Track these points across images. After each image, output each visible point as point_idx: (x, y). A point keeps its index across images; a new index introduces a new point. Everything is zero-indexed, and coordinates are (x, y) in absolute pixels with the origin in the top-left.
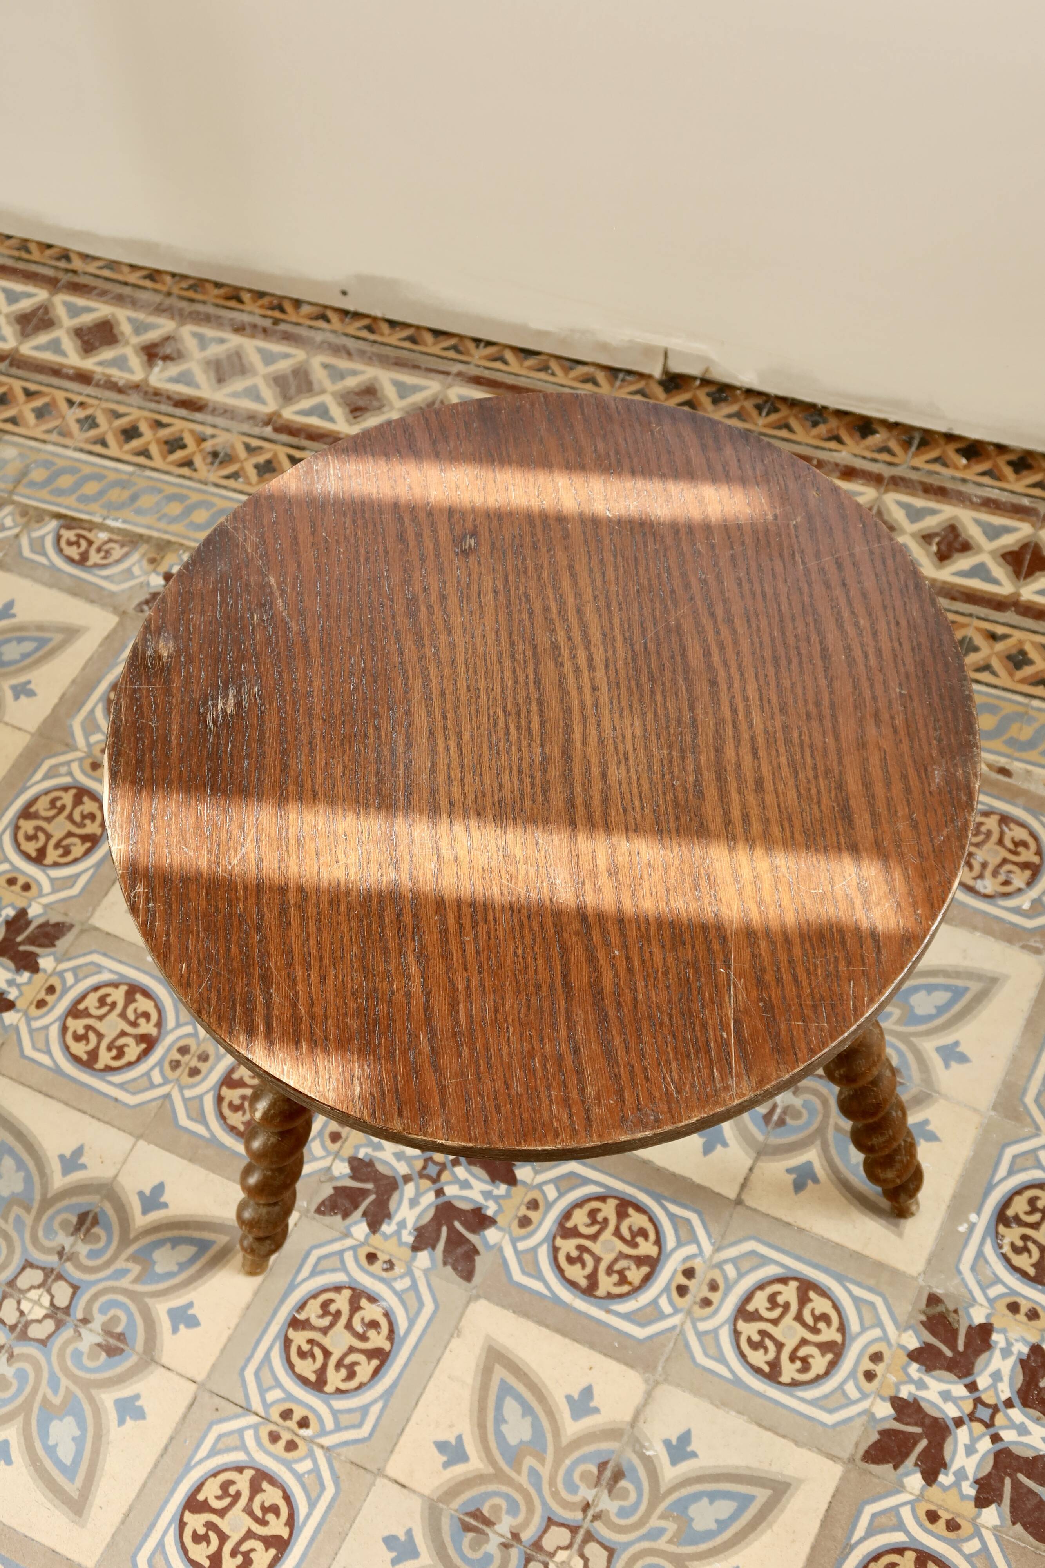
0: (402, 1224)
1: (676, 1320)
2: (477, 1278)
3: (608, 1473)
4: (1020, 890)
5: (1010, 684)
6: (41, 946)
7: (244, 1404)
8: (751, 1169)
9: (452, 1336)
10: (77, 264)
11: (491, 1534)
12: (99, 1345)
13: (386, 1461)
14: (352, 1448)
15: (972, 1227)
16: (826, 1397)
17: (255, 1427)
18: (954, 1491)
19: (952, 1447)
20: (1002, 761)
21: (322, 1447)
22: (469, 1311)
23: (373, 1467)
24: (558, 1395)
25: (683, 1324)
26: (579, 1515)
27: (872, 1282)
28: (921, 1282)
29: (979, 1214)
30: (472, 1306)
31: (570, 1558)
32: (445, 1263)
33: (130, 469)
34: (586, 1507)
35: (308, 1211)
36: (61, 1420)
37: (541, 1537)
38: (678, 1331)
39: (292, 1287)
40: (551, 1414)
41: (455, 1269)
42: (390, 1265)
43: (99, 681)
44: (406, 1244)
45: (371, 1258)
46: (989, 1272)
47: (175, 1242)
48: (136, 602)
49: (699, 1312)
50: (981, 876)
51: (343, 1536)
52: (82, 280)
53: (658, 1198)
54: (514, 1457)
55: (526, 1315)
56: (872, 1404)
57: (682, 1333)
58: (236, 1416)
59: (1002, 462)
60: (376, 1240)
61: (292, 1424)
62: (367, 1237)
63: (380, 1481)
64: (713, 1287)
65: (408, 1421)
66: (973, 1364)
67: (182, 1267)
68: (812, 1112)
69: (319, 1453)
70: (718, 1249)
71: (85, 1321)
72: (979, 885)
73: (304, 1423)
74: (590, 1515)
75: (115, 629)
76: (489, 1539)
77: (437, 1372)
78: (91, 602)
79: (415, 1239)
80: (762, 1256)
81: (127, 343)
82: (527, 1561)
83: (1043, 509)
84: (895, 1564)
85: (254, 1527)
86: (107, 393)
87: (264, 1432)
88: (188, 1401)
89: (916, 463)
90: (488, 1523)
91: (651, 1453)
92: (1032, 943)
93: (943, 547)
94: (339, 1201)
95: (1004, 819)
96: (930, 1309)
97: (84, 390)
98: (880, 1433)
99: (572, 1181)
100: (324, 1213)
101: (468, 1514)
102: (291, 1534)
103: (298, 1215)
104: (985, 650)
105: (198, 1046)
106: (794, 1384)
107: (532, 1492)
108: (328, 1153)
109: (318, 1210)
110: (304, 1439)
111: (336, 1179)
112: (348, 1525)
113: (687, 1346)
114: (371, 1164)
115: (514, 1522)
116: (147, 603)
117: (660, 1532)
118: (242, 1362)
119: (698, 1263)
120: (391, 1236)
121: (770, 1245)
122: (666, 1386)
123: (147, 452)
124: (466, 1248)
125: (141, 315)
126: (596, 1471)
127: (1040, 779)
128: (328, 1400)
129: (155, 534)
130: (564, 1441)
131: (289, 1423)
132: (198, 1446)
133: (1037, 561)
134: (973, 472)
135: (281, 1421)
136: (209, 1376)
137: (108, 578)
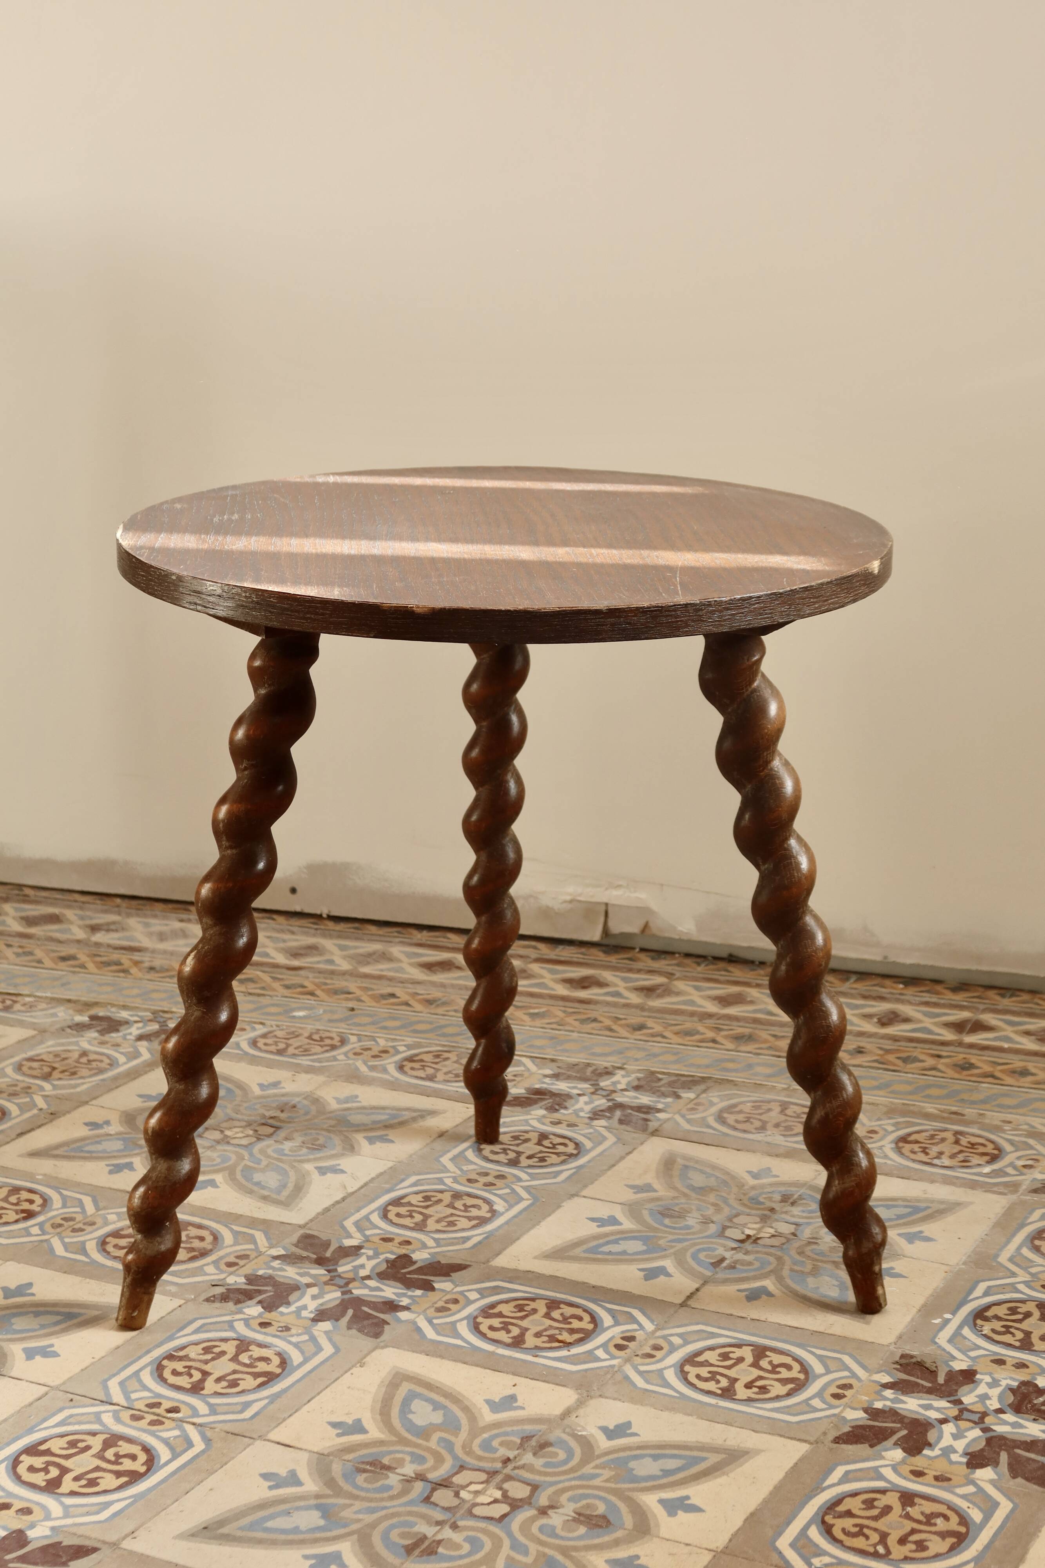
0: (303, 1308)
1: (614, 1362)
2: (384, 1337)
3: (533, 1443)
4: (979, 1165)
5: (957, 1076)
7: (104, 1399)
8: (697, 1290)
9: (354, 1366)
10: (27, 891)
11: (390, 1475)
13: (268, 1432)
14: (229, 1424)
15: (947, 1321)
16: (788, 1407)
17: (115, 1412)
18: (942, 1460)
19: (936, 1435)
20: (954, 1109)
21: (194, 1424)
22: (373, 1354)
23: (255, 1436)
24: (478, 1400)
25: (620, 1367)
26: (499, 1465)
27: (838, 1347)
28: (892, 1347)
29: (954, 1313)
30: (378, 1352)
31: (485, 1489)
32: (349, 1328)
33: (64, 973)
34: (506, 1461)
35: (194, 1300)
37: (451, 1477)
38: (616, 1369)
39: (171, 1338)
40: (466, 1409)
41: (359, 1331)
42: (287, 1329)
43: (12, 1057)
44: (305, 1318)
45: (265, 1325)
46: (968, 1343)
47: (37, 1314)
48: (58, 1026)
49: (638, 1360)
50: (938, 1158)
51: (212, 1472)
53: (594, 1301)
54: (425, 1432)
55: (442, 1357)
56: (842, 1412)
57: (621, 1370)
58: (92, 1405)
59: (939, 988)
60: (271, 1316)
61: (160, 1411)
62: (261, 1314)
63: (258, 1443)
64: (658, 1348)
65: (297, 1410)
66: (956, 1391)
67: (43, 1327)
68: (765, 1263)
69: (189, 1429)
70: (659, 1328)
73: (174, 1410)
74: (510, 1466)
75: (33, 1037)
76: (387, 1477)
77: (333, 1385)
78: (12, 1026)
79: (317, 1315)
80: (712, 1333)
81: (71, 923)
82: (433, 1490)
83: (981, 1007)
84: (875, 1499)
85: (104, 1465)
86: (46, 943)
87: (126, 1415)
88: (36, 1396)
89: (855, 986)
90: (389, 1468)
91: (584, 1433)
92: (995, 1189)
93: (884, 1020)
94: (231, 1295)
95: (956, 1133)
96: (903, 1361)
97: (24, 942)
98: (853, 1427)
99: (496, 1290)
100: (214, 1301)
101: (363, 1463)
102: (148, 1470)
103: (183, 1301)
104: (930, 1062)
105: (85, 1219)
106: (750, 1400)
107: (443, 1452)
108: (222, 1272)
109: (207, 1300)
110: (173, 1419)
111: (228, 1285)
112: (218, 1466)
113: (627, 1378)
114: (271, 1277)
115: (419, 1468)
116: (70, 1027)
117: (594, 1476)
118: (106, 1376)
119: (639, 1335)
120: (288, 1314)
121: (719, 1328)
122: (603, 1400)
123: (83, 966)
124: (375, 1321)
125: (88, 913)
126: (519, 1441)
127: (994, 1117)
128: (204, 1398)
129: (83, 999)
130: (481, 1424)
131: (155, 1410)
132: (45, 1420)
133: (979, 1027)
134: (911, 991)
135: (147, 1409)
136: (64, 1383)
137: (31, 1016)
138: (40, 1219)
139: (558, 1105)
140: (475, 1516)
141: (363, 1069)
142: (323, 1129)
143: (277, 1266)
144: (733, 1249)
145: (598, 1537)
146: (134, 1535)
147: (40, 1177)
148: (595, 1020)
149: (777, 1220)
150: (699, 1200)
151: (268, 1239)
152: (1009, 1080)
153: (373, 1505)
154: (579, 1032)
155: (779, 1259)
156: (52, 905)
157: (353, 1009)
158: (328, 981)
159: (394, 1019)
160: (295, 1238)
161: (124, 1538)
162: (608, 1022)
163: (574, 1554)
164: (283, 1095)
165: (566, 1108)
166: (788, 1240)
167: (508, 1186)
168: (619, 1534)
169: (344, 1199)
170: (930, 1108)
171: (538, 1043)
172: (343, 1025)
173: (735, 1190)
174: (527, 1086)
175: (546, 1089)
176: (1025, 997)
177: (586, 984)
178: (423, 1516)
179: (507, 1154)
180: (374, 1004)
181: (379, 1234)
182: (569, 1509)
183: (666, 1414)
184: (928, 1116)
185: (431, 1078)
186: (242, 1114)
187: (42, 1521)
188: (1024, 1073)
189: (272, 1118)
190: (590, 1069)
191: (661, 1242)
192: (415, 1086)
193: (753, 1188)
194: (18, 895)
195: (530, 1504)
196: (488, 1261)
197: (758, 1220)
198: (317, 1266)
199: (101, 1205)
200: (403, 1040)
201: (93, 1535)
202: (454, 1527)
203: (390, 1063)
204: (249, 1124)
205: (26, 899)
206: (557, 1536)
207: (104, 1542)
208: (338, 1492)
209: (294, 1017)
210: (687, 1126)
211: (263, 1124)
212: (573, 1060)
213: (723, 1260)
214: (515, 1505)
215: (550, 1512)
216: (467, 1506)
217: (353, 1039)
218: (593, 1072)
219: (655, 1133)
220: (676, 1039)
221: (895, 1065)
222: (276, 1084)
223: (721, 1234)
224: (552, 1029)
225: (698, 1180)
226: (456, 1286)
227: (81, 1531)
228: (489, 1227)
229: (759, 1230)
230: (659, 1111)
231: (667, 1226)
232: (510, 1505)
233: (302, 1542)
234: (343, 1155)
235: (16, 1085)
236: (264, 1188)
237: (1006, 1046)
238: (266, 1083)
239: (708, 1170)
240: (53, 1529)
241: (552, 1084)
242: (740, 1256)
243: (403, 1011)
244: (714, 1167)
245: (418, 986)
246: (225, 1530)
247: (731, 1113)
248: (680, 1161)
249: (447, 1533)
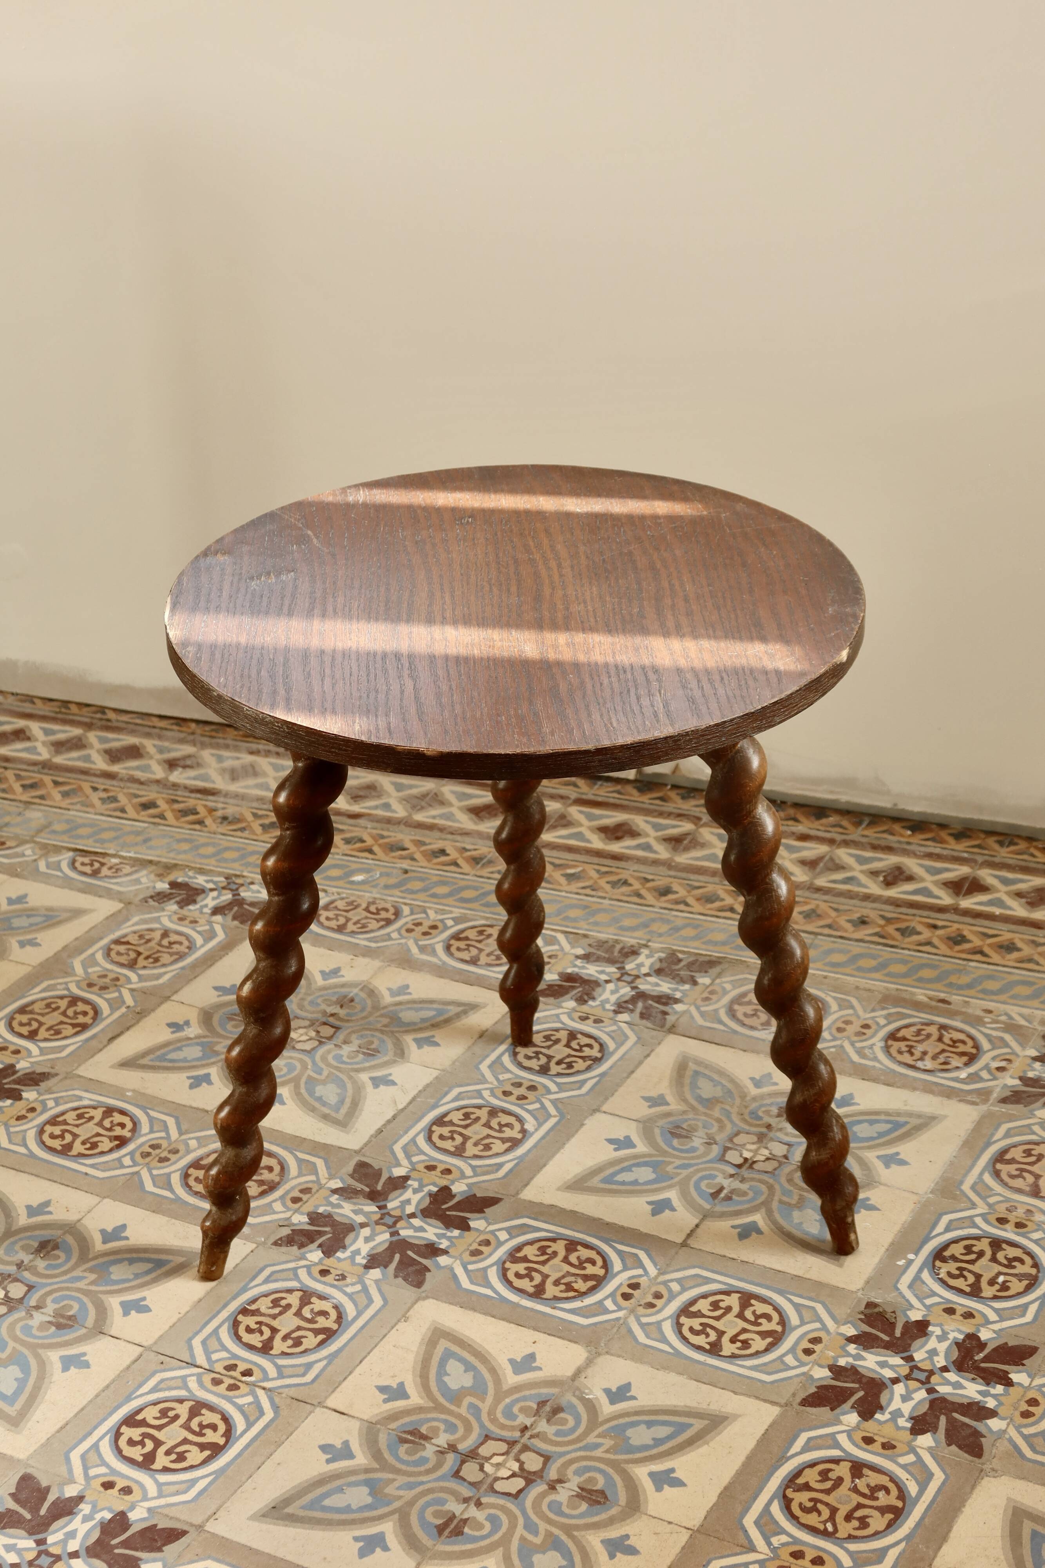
0: (357, 1252)
1: (621, 1314)
2: (427, 1286)
3: (547, 1408)
4: (958, 1068)
5: (949, 953)
6: (25, 1085)
7: (189, 1361)
8: (697, 1226)
9: (399, 1321)
10: (111, 715)
11: (427, 1445)
12: (49, 1322)
13: (326, 1398)
14: (293, 1389)
15: (910, 1262)
16: (765, 1364)
17: (199, 1376)
18: (891, 1425)
19: (888, 1396)
20: (942, 996)
21: (264, 1389)
22: (416, 1306)
23: (315, 1403)
24: (502, 1361)
25: (626, 1318)
26: (517, 1434)
27: (813, 1295)
28: (859, 1294)
29: (916, 1254)
30: (421, 1304)
31: (505, 1461)
32: (396, 1276)
33: (146, 825)
34: (524, 1429)
35: (264, 1243)
36: (5, 1367)
37: (478, 1447)
38: (621, 1321)
39: (244, 1290)
40: (493, 1371)
41: (405, 1279)
42: (343, 1277)
43: (101, 938)
44: (359, 1264)
45: (324, 1272)
46: (926, 1289)
47: (131, 1261)
48: (141, 896)
49: (641, 1311)
50: (921, 1059)
51: (279, 1445)
52: (115, 724)
53: (606, 1241)
54: (456, 1397)
55: (474, 1309)
56: (810, 1370)
57: (625, 1323)
58: (180, 1368)
59: (943, 834)
60: (330, 1262)
61: (236, 1374)
62: (321, 1260)
63: (318, 1410)
64: (658, 1296)
65: (351, 1373)
66: (910, 1345)
67: (137, 1276)
68: (758, 1193)
69: (261, 1393)
70: (661, 1273)
71: (37, 1308)
72: (920, 1064)
73: (248, 1373)
74: (528, 1434)
75: (120, 911)
76: (424, 1448)
77: (382, 1343)
78: (100, 896)
79: (369, 1261)
80: (706, 1278)
81: (151, 758)
82: (463, 1462)
83: (980, 859)
84: (830, 1470)
85: (191, 1437)
86: (129, 785)
87: (207, 1378)
88: (133, 1358)
89: (866, 833)
90: (426, 1438)
91: (591, 1397)
92: (969, 1098)
93: (889, 878)
94: (296, 1238)
95: (943, 1027)
96: (868, 1311)
97: (108, 782)
98: (818, 1387)
99: (524, 1229)
100: (280, 1245)
101: (405, 1432)
102: (227, 1442)
103: (254, 1245)
104: (926, 934)
105: (170, 1145)
106: (734, 1356)
107: (471, 1419)
108: (288, 1209)
109: (275, 1243)
110: (247, 1383)
111: (294, 1225)
112: (285, 1437)
113: (630, 1331)
114: (329, 1216)
115: (451, 1438)
116: (152, 897)
117: (597, 1446)
118: (190, 1335)
119: (643, 1281)
120: (345, 1259)
121: (713, 1271)
122: (608, 1356)
123: (162, 816)
124: (418, 1267)
125: (166, 744)
126: (535, 1406)
127: (977, 1006)
128: (272, 1359)
129: (164, 860)
130: (505, 1387)
131: (232, 1373)
132: (140, 1386)
133: (976, 886)
134: (918, 838)
135: (224, 1372)
136: (155, 1343)
137: (117, 883)
138: (131, 1147)
139: (587, 994)
140: (496, 1492)
141: (415, 950)
142: (377, 1030)
143: (336, 1202)
144: (732, 1176)
145: (597, 1514)
146: (216, 1516)
147: (129, 1094)
148: (626, 883)
149: (772, 1140)
150: (706, 1114)
151: (328, 1168)
152: (996, 957)
153: (412, 1479)
154: (611, 899)
155: (771, 1188)
156: (132, 732)
157: (406, 872)
158: (385, 833)
159: (443, 883)
160: (350, 1167)
161: (207, 1520)
162: (637, 885)
163: (575, 1533)
164: (343, 985)
165: (594, 999)
166: (781, 1164)
167: (538, 1100)
168: (614, 1511)
169: (394, 1117)
170: (921, 995)
171: (572, 913)
172: (397, 892)
173: (738, 1101)
174: (560, 970)
175: (577, 974)
176: (1023, 845)
177: (619, 834)
178: (453, 1493)
179: (539, 1059)
180: (425, 864)
181: (423, 1161)
182: (573, 1484)
183: (660, 1374)
184: (918, 1006)
185: (474, 961)
186: (306, 1011)
187: (141, 1501)
188: (1010, 947)
189: (332, 1015)
190: (618, 947)
191: (669, 1168)
192: (461, 972)
193: (754, 1099)
194: (101, 719)
195: (542, 1477)
196: (518, 1194)
197: (755, 1139)
198: (369, 1202)
199: (184, 1127)
200: (451, 912)
201: (182, 1517)
202: (478, 1504)
203: (438, 941)
204: (312, 1023)
205: (108, 727)
206: (561, 1513)
207: (192, 1525)
208: (384, 1466)
209: (353, 883)
210: (700, 1021)
211: (325, 1024)
212: (603, 936)
213: (721, 1189)
214: (530, 1478)
215: (558, 1486)
216: (489, 1480)
217: (406, 910)
218: (620, 951)
219: (672, 1030)
220: (697, 907)
221: (894, 939)
222: (336, 972)
223: (722, 1159)
224: (587, 895)
225: (707, 1090)
226: (489, 1224)
227: (173, 1512)
228: (520, 1151)
229: (756, 1152)
230: (677, 1001)
231: (674, 1149)
232: (525, 1479)
233: (353, 1522)
234: (395, 1062)
235: (105, 976)
236: (324, 1104)
237: (997, 911)
238: (327, 970)
239: (716, 1077)
240: (149, 1510)
241: (583, 968)
242: (736, 1184)
243: (451, 874)
244: (721, 1073)
245: (467, 839)
246: (289, 1510)
247: (740, 1004)
248: (692, 1066)
249: (472, 1512)
